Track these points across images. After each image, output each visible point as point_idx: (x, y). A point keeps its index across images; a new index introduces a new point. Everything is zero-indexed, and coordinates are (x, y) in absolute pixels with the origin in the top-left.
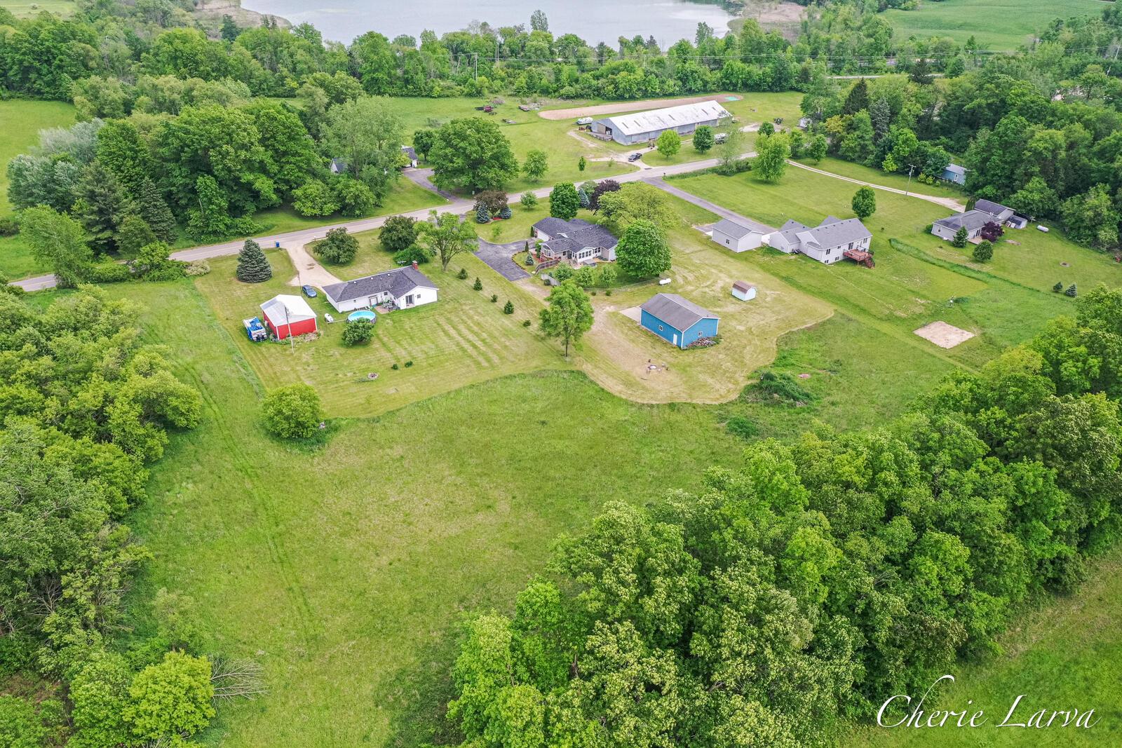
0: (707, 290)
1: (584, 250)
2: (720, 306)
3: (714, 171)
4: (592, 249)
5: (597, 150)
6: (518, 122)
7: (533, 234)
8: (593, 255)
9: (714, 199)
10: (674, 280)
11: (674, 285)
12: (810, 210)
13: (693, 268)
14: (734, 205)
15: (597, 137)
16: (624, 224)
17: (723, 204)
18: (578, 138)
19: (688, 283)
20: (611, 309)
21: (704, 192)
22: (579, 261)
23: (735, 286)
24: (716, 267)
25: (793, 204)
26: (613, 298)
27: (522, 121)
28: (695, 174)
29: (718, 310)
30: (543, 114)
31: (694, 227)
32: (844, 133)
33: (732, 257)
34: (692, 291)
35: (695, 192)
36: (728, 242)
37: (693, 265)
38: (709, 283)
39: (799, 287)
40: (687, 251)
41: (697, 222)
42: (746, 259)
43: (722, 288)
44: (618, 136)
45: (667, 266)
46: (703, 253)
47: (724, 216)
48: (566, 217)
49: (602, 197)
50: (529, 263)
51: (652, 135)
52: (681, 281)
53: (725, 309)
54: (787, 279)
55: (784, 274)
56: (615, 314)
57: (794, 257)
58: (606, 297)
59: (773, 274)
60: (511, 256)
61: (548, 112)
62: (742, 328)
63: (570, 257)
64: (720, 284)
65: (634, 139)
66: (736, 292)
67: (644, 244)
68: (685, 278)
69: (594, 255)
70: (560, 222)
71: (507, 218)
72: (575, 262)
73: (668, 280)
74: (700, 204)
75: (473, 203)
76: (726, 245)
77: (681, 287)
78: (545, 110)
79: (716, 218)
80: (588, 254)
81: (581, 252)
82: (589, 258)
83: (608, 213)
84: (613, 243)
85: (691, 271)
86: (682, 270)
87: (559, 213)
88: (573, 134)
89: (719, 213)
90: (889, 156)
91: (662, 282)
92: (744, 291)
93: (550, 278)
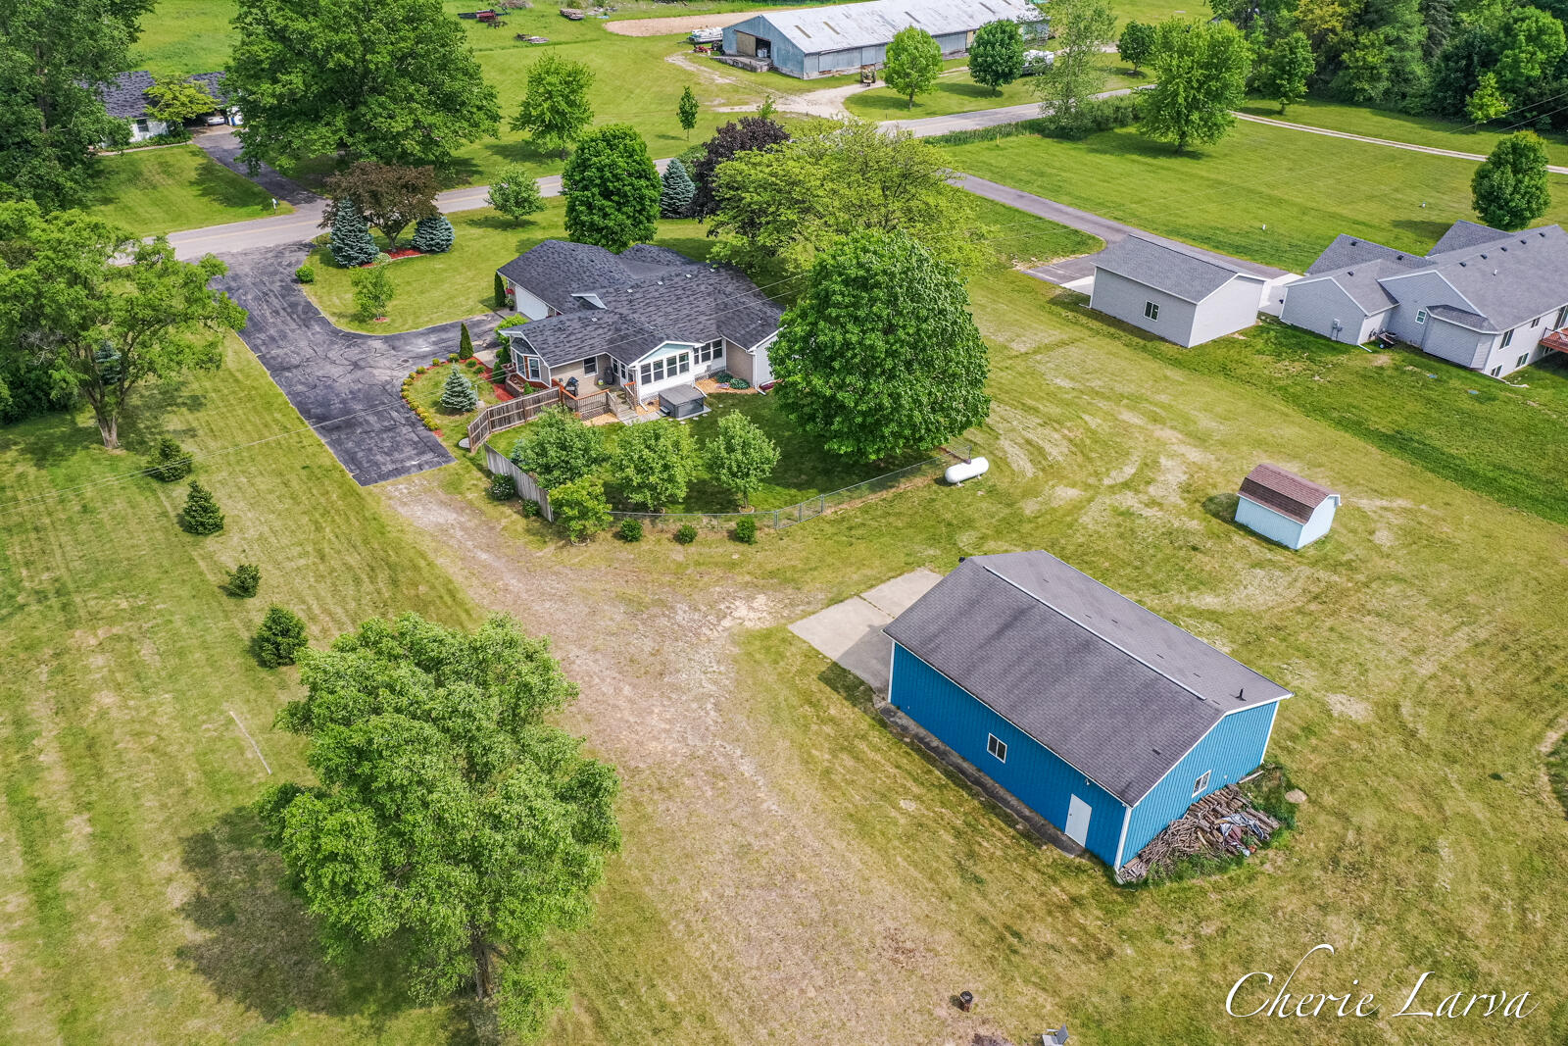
0: (1129, 500)
1: (662, 354)
2: (1211, 583)
3: (1035, 127)
4: (690, 348)
5: (736, 90)
6: (554, 38)
7: (502, 300)
8: (699, 369)
9: (1056, 191)
10: (999, 463)
11: (1003, 484)
12: (1333, 216)
13: (1055, 410)
14: (1119, 206)
15: (735, 65)
16: (801, 255)
17: (1081, 202)
18: (690, 67)
19: (1052, 471)
20: (753, 613)
21: (1023, 175)
22: (645, 391)
23: (1251, 488)
24: (1134, 401)
25: (1279, 202)
26: (763, 554)
27: (562, 38)
28: (987, 135)
29: (1209, 601)
30: (614, 27)
31: (1020, 267)
32: (1349, 35)
33: (1176, 363)
34: (1077, 507)
35: (1000, 176)
36: (1151, 311)
37: (1052, 396)
38: (1129, 471)
39: (1464, 475)
40: (1019, 347)
41: (1025, 252)
42: (1225, 370)
43: (1186, 489)
44: (785, 61)
45: (975, 413)
46: (1074, 351)
47: (1103, 235)
48: (612, 240)
49: (725, 169)
50: (454, 404)
51: (869, 56)
52: (1021, 461)
53: (1238, 599)
54: (1396, 441)
55: (1383, 425)
56: (772, 643)
57: (1384, 359)
58: (735, 550)
59: (1341, 423)
60: (403, 375)
61: (626, 23)
62: (1358, 710)
63: (610, 379)
64: (1172, 475)
65: (826, 62)
66: (1251, 512)
67: (889, 330)
68: (1036, 452)
69: (702, 368)
70: (593, 256)
71: (437, 249)
72: (629, 399)
73: (979, 465)
74: (1018, 205)
75: (323, 204)
76: (1146, 324)
77: (1030, 492)
78: (621, 18)
79: (1079, 242)
80: (676, 366)
81: (651, 359)
82: (680, 379)
83: (750, 224)
84: (766, 326)
85: (1048, 421)
86: (1017, 418)
87: (594, 228)
88: (679, 60)
89: (1084, 228)
90: (1490, 79)
91: (957, 473)
92: (1300, 511)
93: (516, 472)
